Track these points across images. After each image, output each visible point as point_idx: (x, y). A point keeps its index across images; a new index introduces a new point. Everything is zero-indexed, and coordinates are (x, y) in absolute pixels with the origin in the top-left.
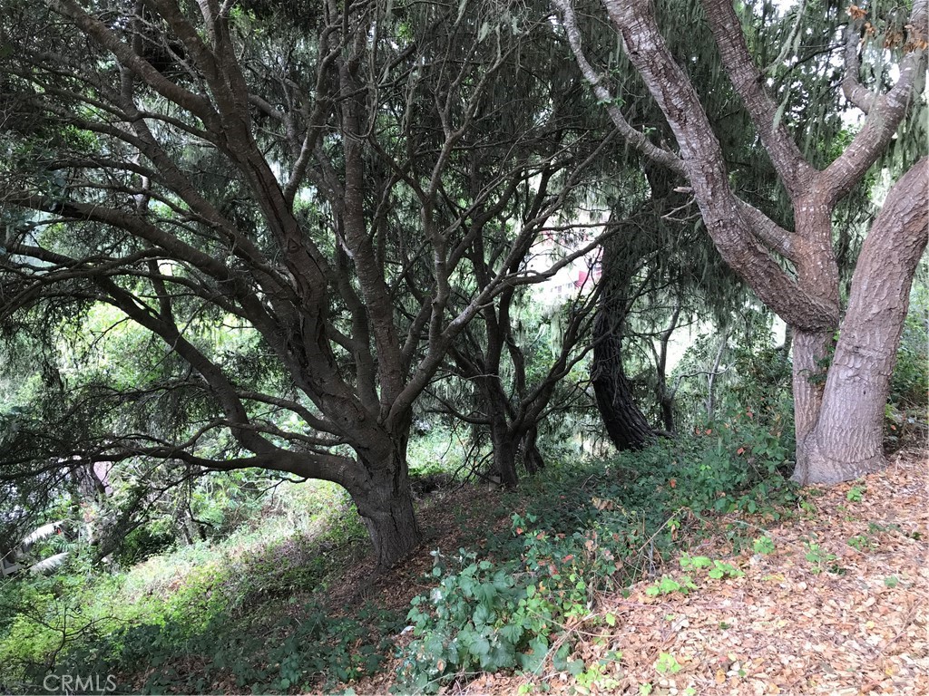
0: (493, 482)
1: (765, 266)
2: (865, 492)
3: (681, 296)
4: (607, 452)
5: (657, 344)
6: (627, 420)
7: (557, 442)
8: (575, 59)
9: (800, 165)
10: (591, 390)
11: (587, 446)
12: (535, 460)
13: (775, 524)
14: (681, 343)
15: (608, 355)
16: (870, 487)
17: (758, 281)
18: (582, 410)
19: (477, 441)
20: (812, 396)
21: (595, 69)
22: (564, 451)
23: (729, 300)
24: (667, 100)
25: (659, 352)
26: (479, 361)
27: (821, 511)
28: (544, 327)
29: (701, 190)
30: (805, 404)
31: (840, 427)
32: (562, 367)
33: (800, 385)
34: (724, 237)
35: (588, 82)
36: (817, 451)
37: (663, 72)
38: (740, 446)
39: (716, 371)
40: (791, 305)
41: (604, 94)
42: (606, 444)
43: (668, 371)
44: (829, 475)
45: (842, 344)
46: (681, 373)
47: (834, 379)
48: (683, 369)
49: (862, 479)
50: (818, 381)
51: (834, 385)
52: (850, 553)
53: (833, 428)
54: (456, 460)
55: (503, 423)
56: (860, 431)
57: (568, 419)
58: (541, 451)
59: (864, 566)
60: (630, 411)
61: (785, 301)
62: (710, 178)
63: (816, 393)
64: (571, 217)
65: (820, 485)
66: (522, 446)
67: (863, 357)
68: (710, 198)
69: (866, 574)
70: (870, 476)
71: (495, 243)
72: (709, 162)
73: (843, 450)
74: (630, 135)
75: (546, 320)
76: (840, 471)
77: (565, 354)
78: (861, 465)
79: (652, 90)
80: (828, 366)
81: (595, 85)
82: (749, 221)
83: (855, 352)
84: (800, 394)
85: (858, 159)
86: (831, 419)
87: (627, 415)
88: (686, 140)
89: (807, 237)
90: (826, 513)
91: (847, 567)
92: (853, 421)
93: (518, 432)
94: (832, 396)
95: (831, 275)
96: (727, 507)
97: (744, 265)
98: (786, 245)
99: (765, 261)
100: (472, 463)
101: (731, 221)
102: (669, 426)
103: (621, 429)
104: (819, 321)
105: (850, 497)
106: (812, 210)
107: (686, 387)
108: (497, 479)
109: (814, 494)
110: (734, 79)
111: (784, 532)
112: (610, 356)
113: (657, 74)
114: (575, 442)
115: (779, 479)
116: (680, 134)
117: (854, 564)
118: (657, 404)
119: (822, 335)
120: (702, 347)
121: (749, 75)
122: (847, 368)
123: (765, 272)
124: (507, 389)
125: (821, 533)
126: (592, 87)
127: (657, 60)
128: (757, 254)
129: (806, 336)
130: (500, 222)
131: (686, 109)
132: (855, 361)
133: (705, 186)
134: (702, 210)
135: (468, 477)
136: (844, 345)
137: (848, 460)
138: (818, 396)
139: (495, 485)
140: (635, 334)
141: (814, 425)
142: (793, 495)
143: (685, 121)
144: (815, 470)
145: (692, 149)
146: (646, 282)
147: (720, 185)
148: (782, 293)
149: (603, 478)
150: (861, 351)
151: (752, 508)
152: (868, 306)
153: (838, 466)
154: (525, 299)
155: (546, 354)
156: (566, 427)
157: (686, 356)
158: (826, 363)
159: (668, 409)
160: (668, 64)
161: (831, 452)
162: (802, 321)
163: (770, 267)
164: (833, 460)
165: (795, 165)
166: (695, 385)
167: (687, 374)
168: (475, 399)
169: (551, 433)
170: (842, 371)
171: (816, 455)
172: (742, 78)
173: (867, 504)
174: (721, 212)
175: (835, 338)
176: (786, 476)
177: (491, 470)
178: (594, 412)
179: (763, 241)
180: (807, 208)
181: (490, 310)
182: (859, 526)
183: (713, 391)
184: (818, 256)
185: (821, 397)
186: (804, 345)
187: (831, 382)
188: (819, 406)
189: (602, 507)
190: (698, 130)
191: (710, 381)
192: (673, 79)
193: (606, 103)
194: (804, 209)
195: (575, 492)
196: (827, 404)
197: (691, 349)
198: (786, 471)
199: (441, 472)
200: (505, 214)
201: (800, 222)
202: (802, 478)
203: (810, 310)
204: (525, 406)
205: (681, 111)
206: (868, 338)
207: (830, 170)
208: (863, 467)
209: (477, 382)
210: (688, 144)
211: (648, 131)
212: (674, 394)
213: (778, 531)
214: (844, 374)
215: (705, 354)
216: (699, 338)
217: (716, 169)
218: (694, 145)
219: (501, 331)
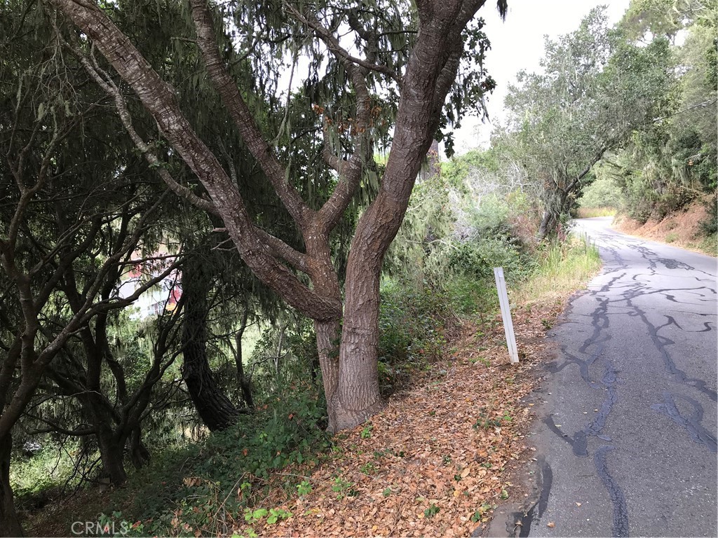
0: (103, 484)
1: (287, 280)
2: (372, 429)
3: (244, 303)
4: (204, 435)
5: (234, 342)
6: (216, 406)
7: (162, 435)
8: (128, 132)
9: (304, 208)
10: (184, 387)
11: (188, 433)
12: (141, 454)
13: (317, 467)
14: (252, 338)
15: (196, 355)
16: (375, 425)
17: (284, 290)
18: (180, 404)
19: (86, 451)
20: (332, 366)
21: (145, 141)
22: (169, 441)
23: (275, 304)
24: (197, 166)
25: (235, 347)
26: (82, 379)
27: (346, 450)
28: (140, 341)
29: (232, 229)
30: (329, 373)
31: (352, 386)
32: (156, 373)
33: (324, 360)
34: (254, 262)
35: (140, 150)
36: (340, 406)
37: (190, 145)
38: (290, 413)
39: (279, 355)
40: (309, 305)
41: (153, 159)
42: (202, 429)
43: (245, 361)
44: (350, 422)
45: (345, 327)
46: (255, 361)
47: (344, 352)
48: (256, 358)
49: (371, 420)
50: (334, 356)
51: (344, 357)
52: (363, 477)
53: (348, 388)
54: (68, 471)
55: (108, 430)
56: (364, 387)
57: (170, 414)
58: (149, 446)
59: (370, 485)
60: (218, 398)
61: (304, 303)
62: (237, 220)
63: (334, 365)
64: (153, 250)
65: (345, 431)
66: (128, 446)
67: (359, 335)
68: (240, 235)
69: (372, 490)
70: (375, 417)
71: (87, 275)
72: (235, 210)
73: (356, 402)
74: (178, 190)
75: (141, 334)
76: (356, 417)
77: (157, 361)
78: (368, 411)
79: (184, 158)
80: (339, 344)
81: (146, 153)
82: (274, 248)
83: (353, 332)
84: (325, 367)
85: (338, 202)
86: (345, 381)
87: (216, 402)
88: (216, 194)
89: (314, 257)
90: (350, 451)
91: (359, 489)
92: (359, 380)
93: (123, 434)
94: (344, 365)
95: (333, 281)
96: (282, 463)
97: (272, 280)
98: (302, 263)
99: (287, 277)
100: (82, 472)
101: (258, 250)
102: (250, 403)
103: (212, 414)
104: (330, 314)
105: (363, 435)
106: (315, 238)
107: (260, 371)
108: (106, 481)
109: (342, 439)
110: (251, 149)
111: (323, 472)
112: (197, 356)
113: (186, 147)
114: (178, 432)
115: (319, 433)
116: (211, 190)
117: (365, 485)
118: (238, 389)
119: (333, 323)
120: (267, 339)
121: (261, 147)
122: (351, 344)
123: (288, 284)
124: (112, 398)
125: (346, 467)
126: (144, 154)
127: (184, 137)
128: (280, 272)
129: (323, 325)
130: (90, 258)
131: (213, 172)
132: (355, 338)
133: (235, 227)
134: (236, 244)
135: (79, 485)
136: (346, 328)
137: (360, 409)
138: (336, 366)
139: (105, 486)
140: (216, 337)
141: (336, 387)
142: (328, 442)
143: (213, 180)
144: (340, 420)
145: (221, 201)
146: (216, 296)
147: (245, 225)
148: (302, 297)
149: (198, 458)
150: (357, 331)
151: (300, 460)
152: (356, 300)
153: (354, 414)
154: (120, 318)
155: (145, 363)
156: (169, 420)
157: (257, 347)
158: (337, 342)
159: (247, 389)
160: (193, 140)
161: (349, 405)
162: (318, 315)
163: (290, 280)
164: (351, 410)
165: (300, 208)
166: (266, 368)
167: (259, 361)
168: (82, 414)
169: (155, 429)
170: (347, 346)
171: (340, 410)
172: (256, 148)
173: (374, 438)
174: (250, 244)
175: (341, 324)
176: (323, 429)
177: (102, 473)
178: (190, 404)
179: (285, 261)
180: (312, 236)
181: (87, 333)
182: (369, 456)
183: (279, 371)
184: (323, 269)
185: (337, 367)
186: (322, 331)
187: (342, 355)
188: (337, 373)
189: (192, 484)
190: (223, 187)
191: (276, 364)
192: (199, 151)
193: (156, 166)
194: (310, 237)
195: (175, 475)
196: (342, 371)
197: (260, 342)
198: (323, 424)
199: (53, 485)
200: (93, 252)
201: (309, 247)
202: (333, 428)
203: (322, 307)
204: (127, 412)
205: (208, 173)
206: (360, 321)
207: (322, 210)
208: (369, 412)
209: (80, 398)
210: (217, 196)
211: (192, 187)
212: (250, 378)
213: (319, 472)
214: (349, 348)
215: (271, 344)
216: (265, 332)
217: (241, 214)
218: (222, 198)
219: (99, 349)
